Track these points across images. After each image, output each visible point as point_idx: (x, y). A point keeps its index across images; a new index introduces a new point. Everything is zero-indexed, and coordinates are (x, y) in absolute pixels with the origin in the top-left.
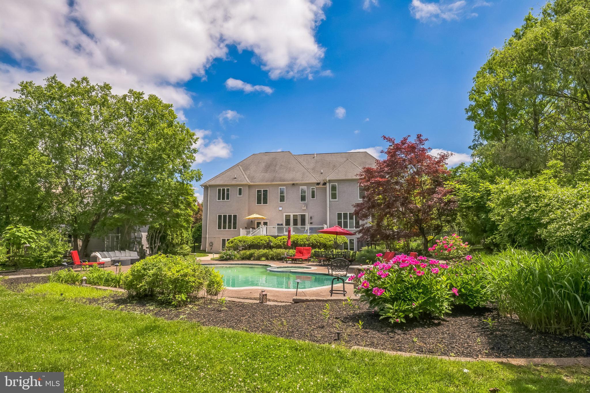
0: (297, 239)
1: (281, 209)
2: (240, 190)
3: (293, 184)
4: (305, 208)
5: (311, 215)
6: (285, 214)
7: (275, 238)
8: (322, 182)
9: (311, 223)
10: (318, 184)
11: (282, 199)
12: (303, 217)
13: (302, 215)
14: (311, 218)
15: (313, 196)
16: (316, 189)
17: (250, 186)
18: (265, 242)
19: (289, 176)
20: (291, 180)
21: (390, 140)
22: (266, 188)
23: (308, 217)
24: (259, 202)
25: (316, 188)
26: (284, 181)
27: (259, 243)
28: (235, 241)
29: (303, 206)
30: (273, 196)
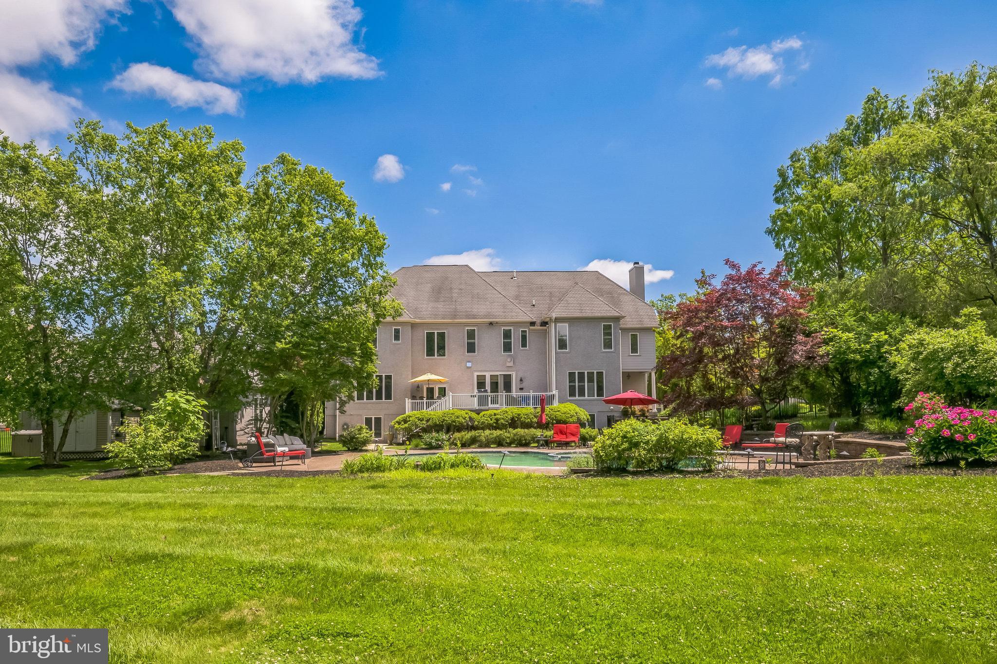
0: (519, 415)
1: (469, 365)
2: (397, 332)
3: (491, 324)
4: (511, 364)
5: (520, 375)
6: (476, 374)
7: (478, 414)
8: (538, 322)
9: (521, 389)
10: (533, 324)
11: (471, 348)
12: (507, 380)
13: (504, 375)
14: (521, 380)
15: (524, 345)
16: (529, 332)
17: (413, 326)
18: (463, 421)
19: (482, 310)
20: (485, 317)
21: (734, 266)
22: (443, 329)
23: (516, 379)
24: (430, 352)
25: (529, 330)
26: (474, 317)
27: (454, 422)
28: (411, 419)
29: (509, 360)
30: (455, 343)
